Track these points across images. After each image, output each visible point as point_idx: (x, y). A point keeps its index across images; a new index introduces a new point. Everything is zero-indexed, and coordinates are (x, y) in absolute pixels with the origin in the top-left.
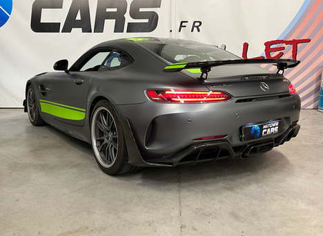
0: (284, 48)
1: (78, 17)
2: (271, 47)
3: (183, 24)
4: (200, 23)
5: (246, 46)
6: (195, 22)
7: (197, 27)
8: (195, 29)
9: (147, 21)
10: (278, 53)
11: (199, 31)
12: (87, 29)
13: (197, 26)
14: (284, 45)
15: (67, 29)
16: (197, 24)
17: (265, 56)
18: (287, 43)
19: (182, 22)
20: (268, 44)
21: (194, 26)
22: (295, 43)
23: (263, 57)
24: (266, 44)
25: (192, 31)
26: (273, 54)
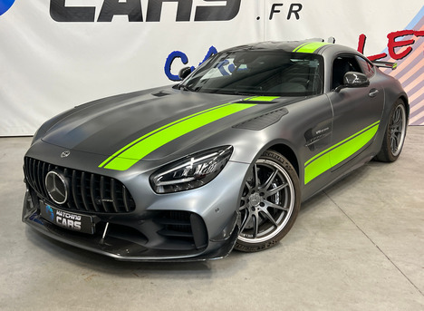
0: (413, 42)
2: (397, 40)
3: (276, 8)
4: (300, 6)
5: (363, 39)
6: (292, 5)
7: (296, 12)
8: (293, 14)
9: (224, 3)
10: (404, 48)
11: (298, 17)
12: (135, 17)
13: (295, 10)
14: (414, 37)
15: (106, 16)
16: (296, 8)
17: (387, 53)
18: (418, 34)
19: (274, 5)
20: (392, 36)
21: (291, 11)
23: (384, 55)
24: (389, 36)
25: (289, 18)
26: (399, 51)
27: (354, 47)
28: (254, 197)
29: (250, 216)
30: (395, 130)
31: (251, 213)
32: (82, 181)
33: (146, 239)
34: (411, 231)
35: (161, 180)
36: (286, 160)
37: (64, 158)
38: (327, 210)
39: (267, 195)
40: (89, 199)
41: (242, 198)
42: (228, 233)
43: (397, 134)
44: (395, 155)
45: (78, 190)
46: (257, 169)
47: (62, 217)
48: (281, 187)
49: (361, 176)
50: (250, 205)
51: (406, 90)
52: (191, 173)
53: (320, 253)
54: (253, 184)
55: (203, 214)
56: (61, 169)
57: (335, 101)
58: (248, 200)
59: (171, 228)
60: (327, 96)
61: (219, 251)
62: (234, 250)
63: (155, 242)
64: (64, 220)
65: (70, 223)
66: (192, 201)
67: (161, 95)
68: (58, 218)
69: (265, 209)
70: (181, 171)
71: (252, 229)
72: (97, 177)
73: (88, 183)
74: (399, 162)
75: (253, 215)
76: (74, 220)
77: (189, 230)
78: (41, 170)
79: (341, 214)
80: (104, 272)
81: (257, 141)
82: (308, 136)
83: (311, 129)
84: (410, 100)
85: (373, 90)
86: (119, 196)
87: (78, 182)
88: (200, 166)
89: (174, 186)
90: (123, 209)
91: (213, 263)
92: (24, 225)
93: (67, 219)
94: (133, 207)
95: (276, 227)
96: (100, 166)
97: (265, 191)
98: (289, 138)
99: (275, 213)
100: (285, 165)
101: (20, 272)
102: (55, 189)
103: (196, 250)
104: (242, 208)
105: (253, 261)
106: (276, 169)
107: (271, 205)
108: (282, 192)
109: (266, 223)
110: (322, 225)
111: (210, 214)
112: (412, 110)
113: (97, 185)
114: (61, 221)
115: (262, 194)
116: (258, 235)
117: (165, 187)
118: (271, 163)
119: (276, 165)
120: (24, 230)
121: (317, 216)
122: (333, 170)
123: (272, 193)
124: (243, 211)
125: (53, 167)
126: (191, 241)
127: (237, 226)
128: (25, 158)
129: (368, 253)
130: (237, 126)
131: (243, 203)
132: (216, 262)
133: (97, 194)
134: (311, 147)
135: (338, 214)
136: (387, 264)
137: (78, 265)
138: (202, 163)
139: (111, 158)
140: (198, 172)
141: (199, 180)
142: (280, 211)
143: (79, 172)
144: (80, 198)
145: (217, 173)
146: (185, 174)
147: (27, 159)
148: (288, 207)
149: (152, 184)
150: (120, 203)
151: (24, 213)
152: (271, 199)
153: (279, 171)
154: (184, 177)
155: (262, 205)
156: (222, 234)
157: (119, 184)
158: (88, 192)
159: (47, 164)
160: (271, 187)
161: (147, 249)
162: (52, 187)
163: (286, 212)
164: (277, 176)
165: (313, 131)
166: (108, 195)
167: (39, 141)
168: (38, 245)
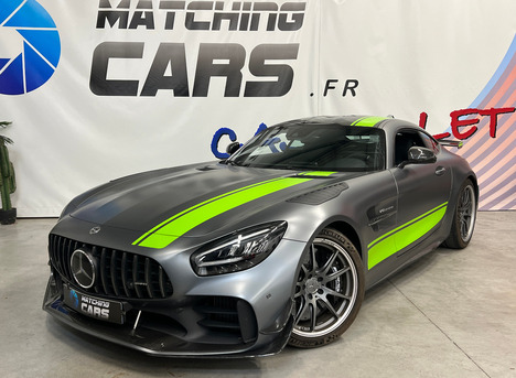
0: (477, 121)
1: (168, 73)
2: (460, 119)
3: (331, 84)
4: (356, 82)
5: (424, 117)
6: (348, 82)
7: (352, 89)
8: (349, 91)
9: (275, 79)
10: (469, 128)
11: (354, 94)
12: (181, 91)
13: (351, 87)
14: (478, 116)
15: (150, 90)
16: (352, 84)
17: (451, 132)
18: (483, 113)
19: (329, 82)
20: (455, 115)
21: (346, 88)
22: (493, 113)
23: (448, 135)
24: (452, 115)
25: (344, 95)
26: (464, 130)
27: (416, 123)
28: (311, 283)
29: (307, 305)
30: (464, 214)
31: (308, 301)
32: (112, 262)
33: (184, 330)
34: (493, 325)
35: (204, 261)
36: (348, 241)
37: (93, 235)
38: (393, 300)
39: (325, 281)
40: (119, 283)
41: (298, 284)
42: (281, 323)
43: (466, 217)
44: (465, 240)
45: (108, 272)
46: (314, 250)
47: (88, 304)
48: (342, 272)
49: (429, 263)
50: (307, 291)
51: (475, 170)
52: (239, 252)
53: (389, 350)
54: (310, 267)
55: (252, 300)
56: (88, 247)
57: (399, 177)
58: (304, 286)
59: (214, 318)
60: (390, 172)
61: (271, 346)
62: (287, 346)
63: (195, 335)
64: (90, 307)
65: (97, 311)
66: (239, 285)
67: (206, 169)
68: (83, 305)
69: (323, 297)
70: (227, 250)
71: (309, 320)
72: (130, 255)
73: (119, 264)
74: (469, 248)
75: (311, 304)
76: (101, 308)
77: (235, 320)
78: (66, 248)
79: (409, 306)
80: (134, 370)
81: (313, 218)
82: (371, 214)
83: (374, 207)
84: (479, 182)
85: (440, 168)
86: (154, 278)
87: (108, 261)
88: (249, 244)
89: (219, 267)
90: (158, 294)
91: (263, 362)
92: (45, 313)
93: (93, 306)
94: (170, 292)
95: (336, 319)
96: (134, 244)
97: (323, 275)
98: (350, 215)
99: (335, 301)
100: (346, 246)
101: (35, 370)
102: (81, 270)
103: (243, 345)
104: (297, 295)
105: (310, 360)
106: (336, 250)
107: (331, 292)
108: (343, 277)
109: (325, 313)
110: (389, 318)
111: (261, 300)
112: (481, 193)
113: (130, 265)
114: (86, 309)
115: (320, 279)
116: (316, 328)
117: (208, 268)
118: (330, 242)
119: (336, 246)
120: (45, 320)
121: (382, 307)
122: (399, 255)
123: (332, 278)
124: (298, 299)
125: (80, 245)
126: (237, 333)
127: (291, 316)
128: (50, 235)
129: (445, 350)
130: (292, 200)
131: (298, 289)
132: (267, 359)
133: (129, 277)
134: (375, 227)
135: (407, 305)
136: (468, 364)
137: (104, 361)
138: (251, 240)
139: (147, 234)
140: (247, 251)
141: (248, 261)
142: (341, 300)
143: (109, 251)
144: (109, 281)
145: (268, 252)
146: (232, 253)
147: (52, 236)
148: (351, 295)
149: (194, 264)
150: (156, 287)
151: (45, 300)
152: (331, 285)
153: (340, 253)
154: (230, 257)
155: (321, 292)
156: (274, 325)
157: (155, 264)
158: (118, 273)
159: (74, 241)
160: (331, 271)
161: (185, 343)
162: (78, 268)
163: (348, 301)
164: (337, 259)
165: (376, 209)
166: (141, 278)
167: (67, 216)
168: (59, 338)
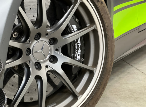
29: (32, 78)
31: (34, 72)
39: (60, 44)
48: (84, 32)
50: (33, 58)
58: (29, 51)
69: (57, 67)
75: (38, 78)
97: (57, 35)
107: (68, 60)
115: (53, 41)
123: (70, 40)
148: (95, 64)
155: (53, 59)
163: (92, 73)
